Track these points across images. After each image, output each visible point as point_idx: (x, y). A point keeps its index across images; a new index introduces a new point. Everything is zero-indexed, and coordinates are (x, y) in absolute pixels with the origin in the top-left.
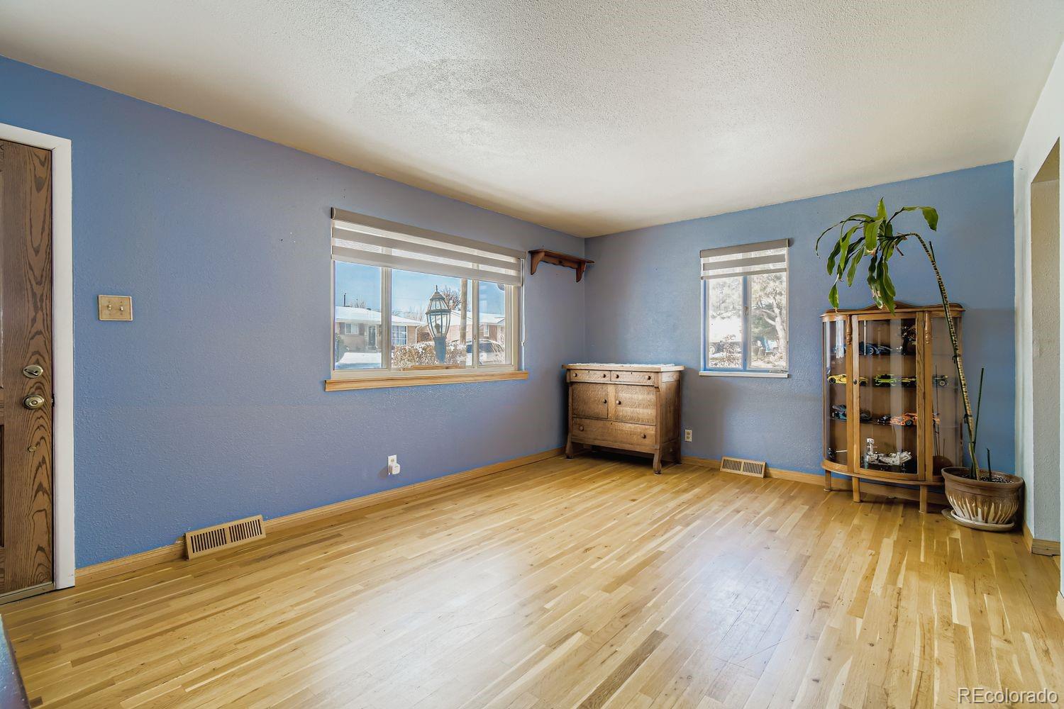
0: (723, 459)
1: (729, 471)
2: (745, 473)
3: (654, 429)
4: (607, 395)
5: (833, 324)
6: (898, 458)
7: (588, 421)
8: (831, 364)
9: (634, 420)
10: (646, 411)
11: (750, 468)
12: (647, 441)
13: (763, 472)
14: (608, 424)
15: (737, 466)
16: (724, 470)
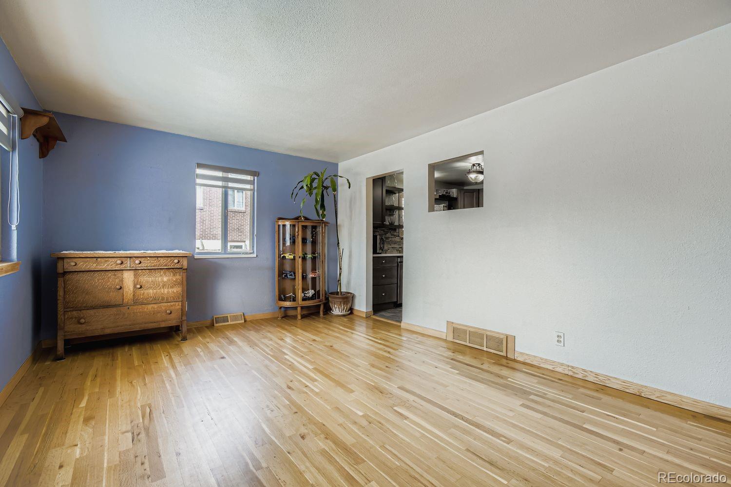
0: (214, 317)
1: (221, 324)
2: (232, 323)
3: (180, 304)
4: (122, 281)
5: (284, 226)
6: (311, 293)
7: (92, 312)
8: (283, 249)
9: (156, 300)
10: (175, 290)
11: (235, 318)
12: (173, 316)
13: (243, 319)
14: (124, 310)
15: (225, 319)
16: (217, 325)
